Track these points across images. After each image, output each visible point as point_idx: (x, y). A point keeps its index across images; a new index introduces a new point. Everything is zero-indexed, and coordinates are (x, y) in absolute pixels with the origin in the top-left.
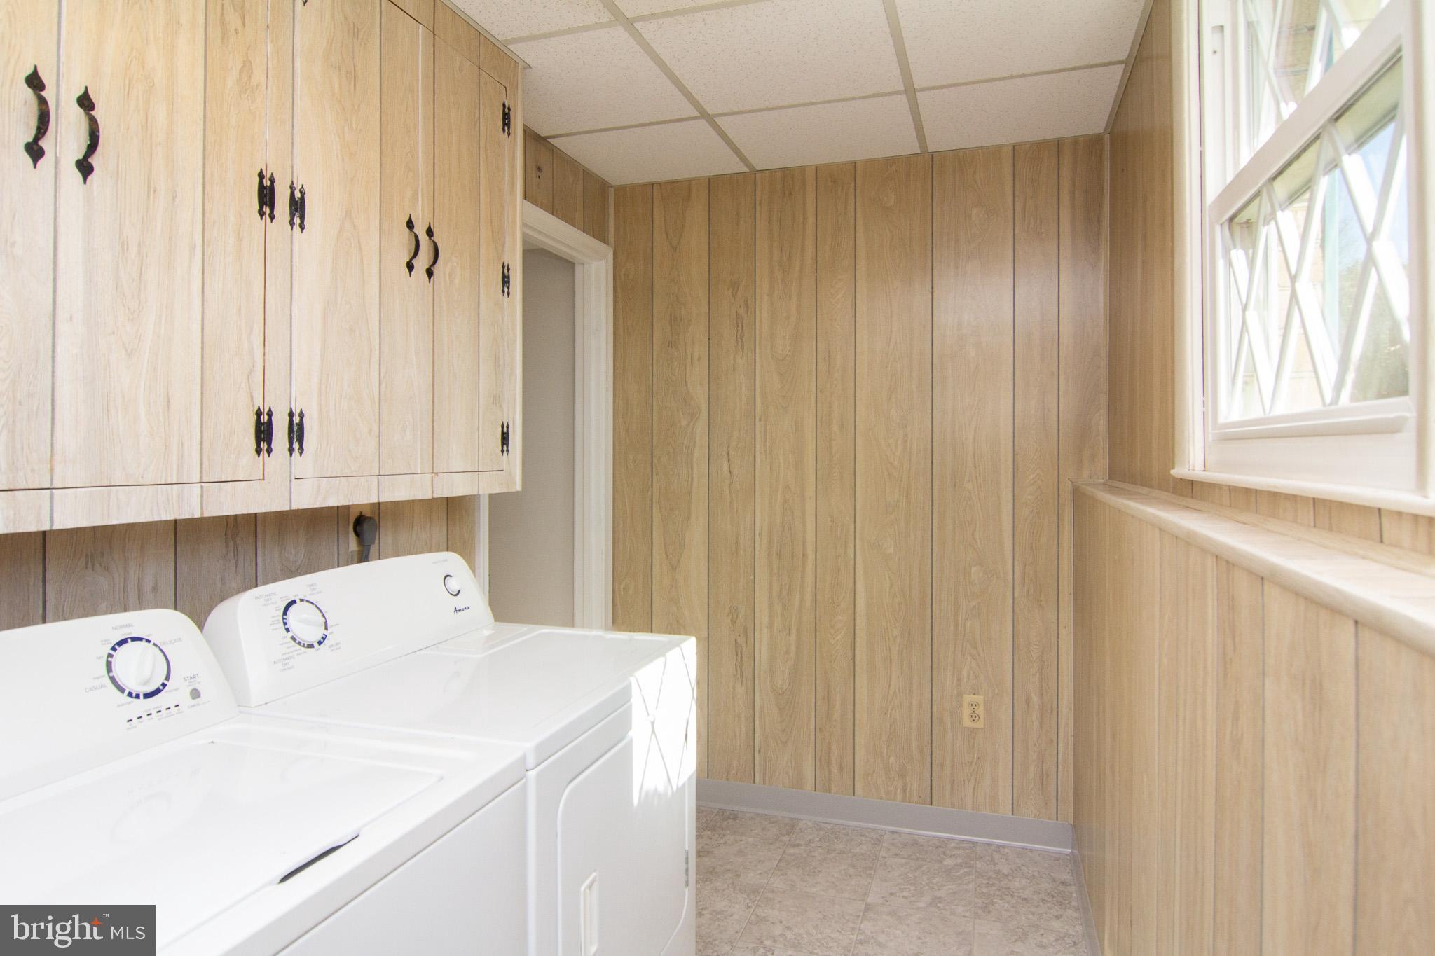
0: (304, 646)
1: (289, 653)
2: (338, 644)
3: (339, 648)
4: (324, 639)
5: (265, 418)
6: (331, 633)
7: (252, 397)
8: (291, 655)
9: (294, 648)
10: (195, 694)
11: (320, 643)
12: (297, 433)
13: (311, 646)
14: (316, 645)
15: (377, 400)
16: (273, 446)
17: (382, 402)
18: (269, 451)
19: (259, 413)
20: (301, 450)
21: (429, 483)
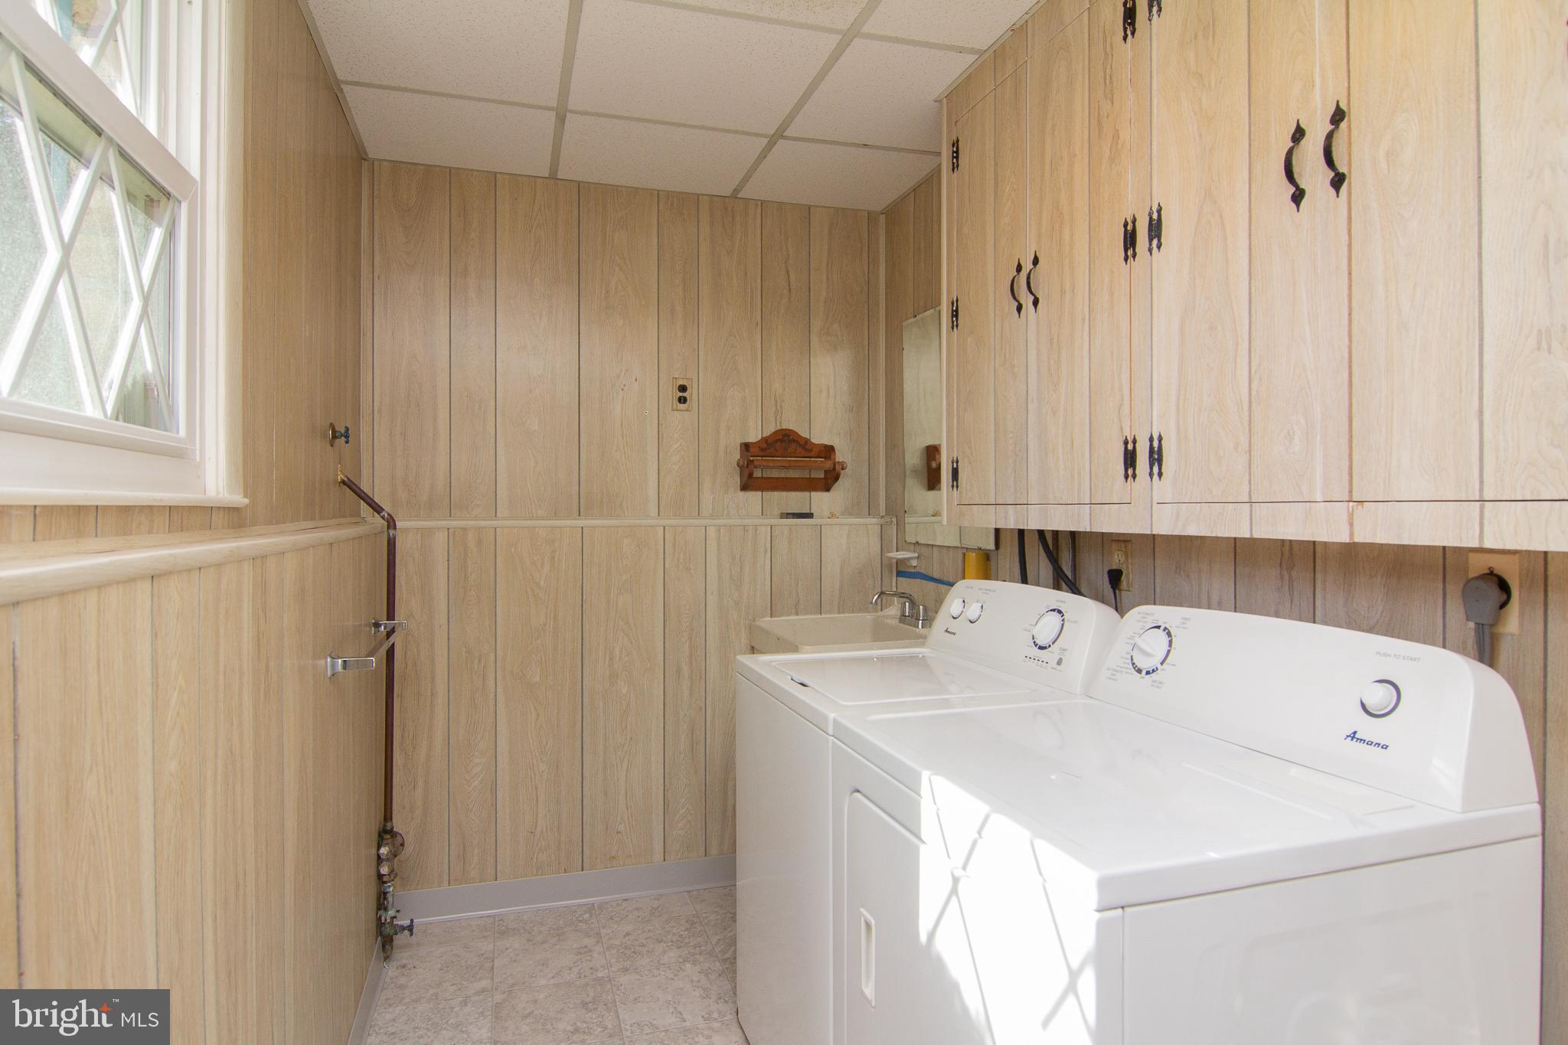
0: (1134, 668)
1: (1121, 667)
2: (1161, 683)
3: (1160, 688)
4: (1153, 671)
5: (1130, 447)
6: (1164, 670)
7: (1121, 428)
8: (1122, 670)
9: (1126, 665)
10: (1059, 662)
11: (1148, 673)
12: (1156, 457)
13: (1139, 671)
14: (1144, 672)
15: (1246, 405)
16: (1137, 472)
17: (1254, 405)
18: (1134, 476)
19: (1126, 443)
20: (1160, 474)
21: (1345, 518)
